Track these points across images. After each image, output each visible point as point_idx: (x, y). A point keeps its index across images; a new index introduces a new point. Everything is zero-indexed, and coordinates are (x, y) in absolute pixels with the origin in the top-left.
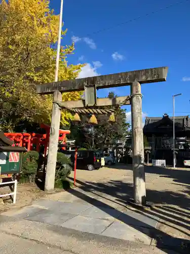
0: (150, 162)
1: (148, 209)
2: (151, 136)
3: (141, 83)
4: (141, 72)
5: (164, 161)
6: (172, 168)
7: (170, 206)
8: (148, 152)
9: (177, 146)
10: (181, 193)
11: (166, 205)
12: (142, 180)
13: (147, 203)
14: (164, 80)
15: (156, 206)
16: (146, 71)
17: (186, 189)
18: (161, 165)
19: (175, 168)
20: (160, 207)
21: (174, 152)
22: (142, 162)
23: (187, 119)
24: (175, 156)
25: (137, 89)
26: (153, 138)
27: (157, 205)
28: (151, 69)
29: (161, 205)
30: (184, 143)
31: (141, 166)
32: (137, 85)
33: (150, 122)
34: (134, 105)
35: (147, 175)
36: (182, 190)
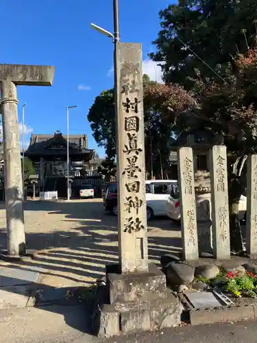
0: (37, 195)
1: (28, 259)
2: (39, 160)
3: (16, 84)
4: (15, 68)
5: (55, 193)
6: (66, 201)
7: (57, 249)
8: (34, 183)
9: (71, 173)
10: (73, 231)
11: (53, 250)
12: (19, 222)
13: (27, 251)
14: (49, 84)
15: (39, 254)
16: (25, 68)
17: (79, 225)
18: (51, 198)
19: (69, 201)
20: (44, 254)
21: (69, 180)
22: (20, 196)
23: (84, 138)
24: (69, 185)
25: (10, 92)
26: (42, 162)
27: (41, 252)
28: (32, 67)
29: (46, 251)
30: (81, 168)
31: (19, 202)
32: (10, 86)
33: (37, 141)
34: (6, 114)
35: (27, 213)
36: (74, 227)
